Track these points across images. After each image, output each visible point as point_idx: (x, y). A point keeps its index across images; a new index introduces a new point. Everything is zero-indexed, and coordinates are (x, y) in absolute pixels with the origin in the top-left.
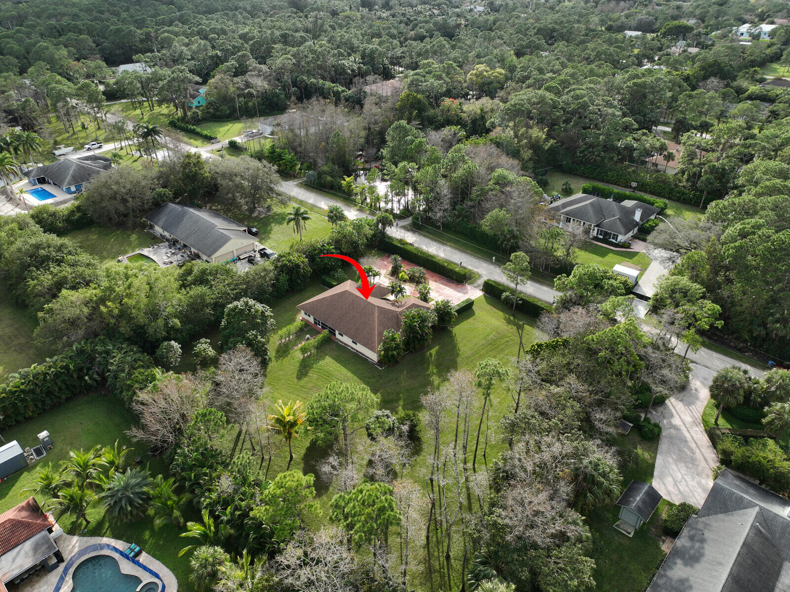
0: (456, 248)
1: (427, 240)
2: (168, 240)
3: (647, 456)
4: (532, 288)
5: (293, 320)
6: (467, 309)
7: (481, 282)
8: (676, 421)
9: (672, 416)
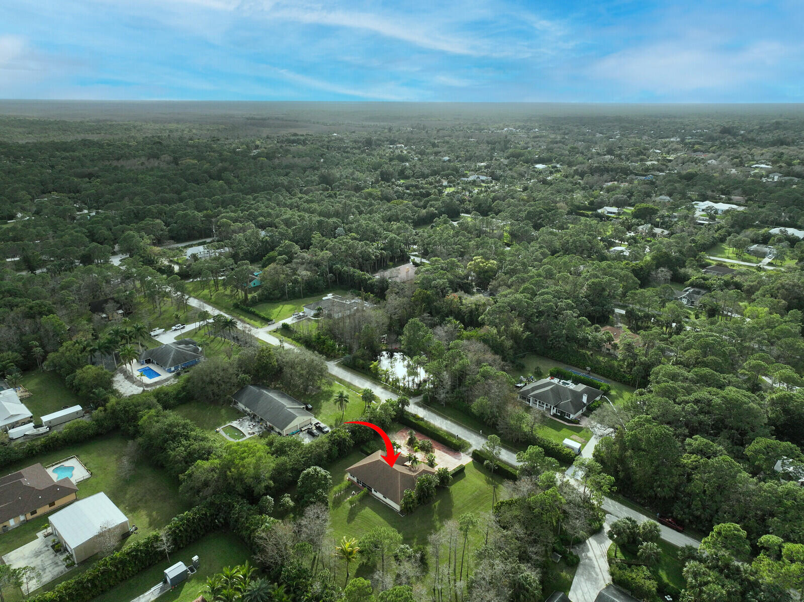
0: (455, 422)
1: (433, 415)
2: (249, 414)
3: (568, 576)
4: (507, 456)
5: (342, 479)
6: (460, 473)
7: (471, 450)
8: (590, 554)
9: (588, 551)
